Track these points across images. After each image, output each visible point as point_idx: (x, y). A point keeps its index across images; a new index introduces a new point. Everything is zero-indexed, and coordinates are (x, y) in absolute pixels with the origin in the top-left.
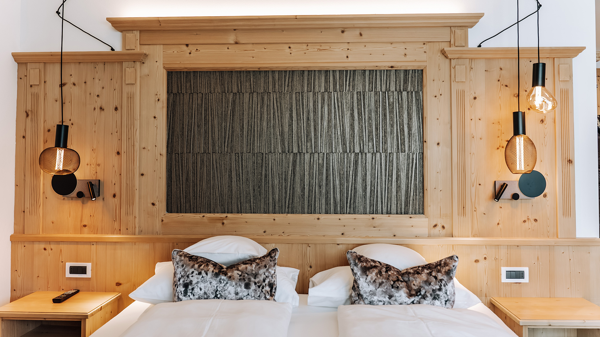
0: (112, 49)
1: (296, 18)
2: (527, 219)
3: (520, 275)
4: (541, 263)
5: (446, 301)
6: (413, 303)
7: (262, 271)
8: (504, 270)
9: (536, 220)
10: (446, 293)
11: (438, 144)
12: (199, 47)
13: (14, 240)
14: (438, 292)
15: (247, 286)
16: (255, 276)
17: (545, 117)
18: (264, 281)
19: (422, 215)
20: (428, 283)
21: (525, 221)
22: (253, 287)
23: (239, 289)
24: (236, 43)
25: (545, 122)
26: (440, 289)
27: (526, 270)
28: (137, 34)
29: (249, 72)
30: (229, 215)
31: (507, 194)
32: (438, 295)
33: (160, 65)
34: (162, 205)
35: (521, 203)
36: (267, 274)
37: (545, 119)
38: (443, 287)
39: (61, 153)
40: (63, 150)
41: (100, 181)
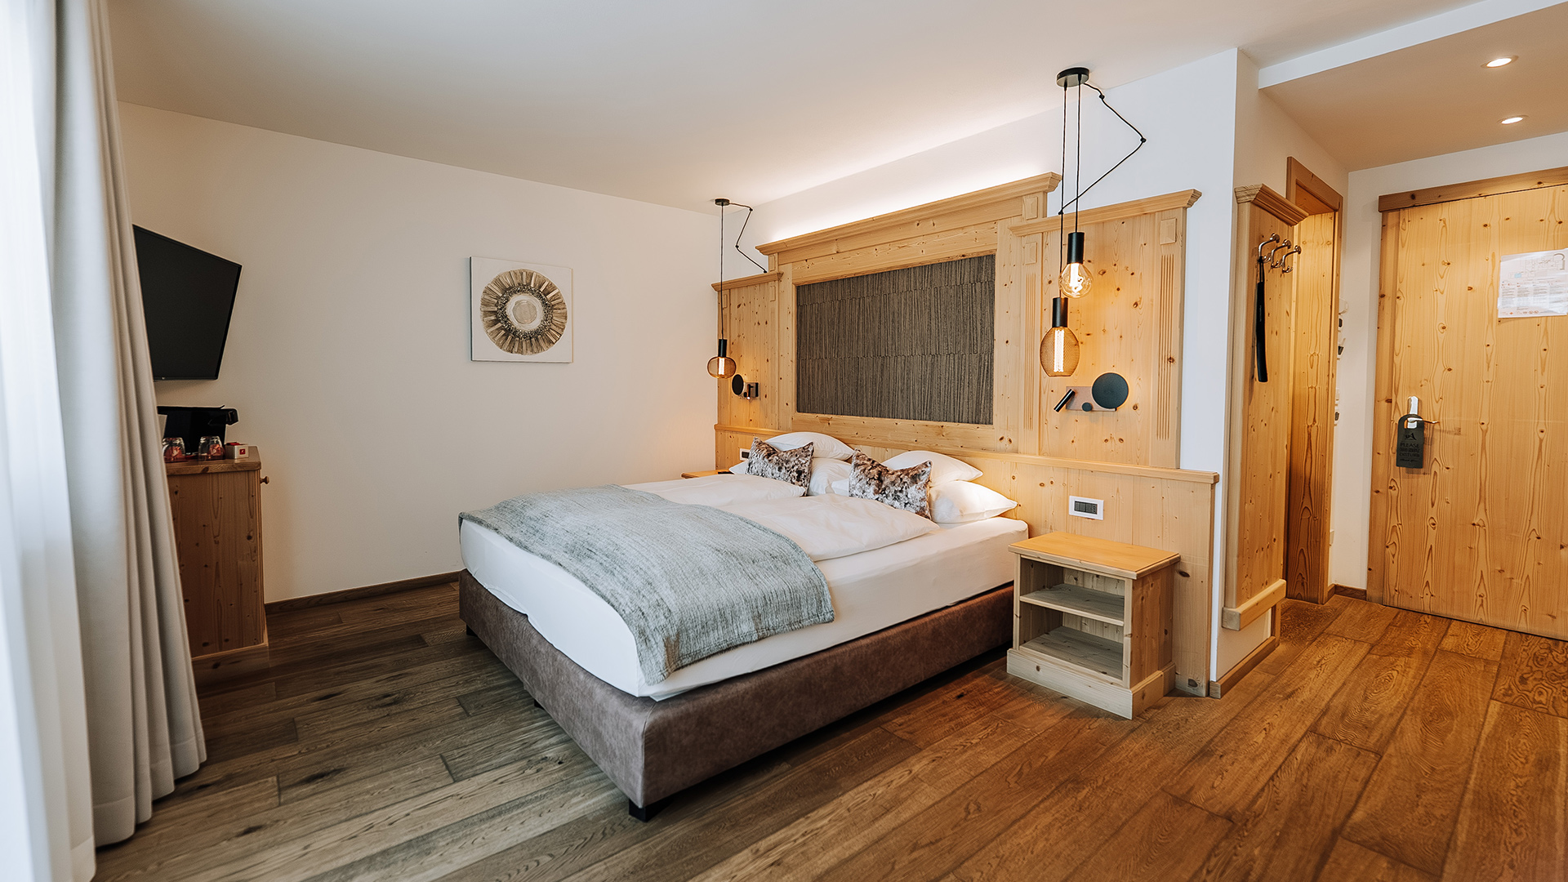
0: (765, 272)
1: (873, 220)
2: (1109, 438)
3: (1091, 508)
4: (1121, 498)
5: (906, 504)
6: (877, 499)
7: (792, 459)
8: (1072, 500)
9: (1121, 440)
10: (907, 496)
11: (1007, 342)
12: (813, 261)
13: (717, 428)
14: (898, 494)
15: (780, 469)
16: (787, 462)
17: (1141, 298)
18: (793, 467)
19: (990, 426)
20: (893, 483)
21: (1106, 440)
22: (784, 471)
23: (774, 471)
24: (838, 252)
25: (1139, 306)
26: (901, 491)
27: (1100, 504)
28: (776, 255)
29: (849, 279)
30: (834, 416)
31: (1078, 402)
32: (898, 496)
33: (790, 282)
34: (793, 404)
36: (796, 462)
37: (1140, 301)
38: (904, 489)
39: (722, 360)
40: (723, 359)
41: (757, 384)
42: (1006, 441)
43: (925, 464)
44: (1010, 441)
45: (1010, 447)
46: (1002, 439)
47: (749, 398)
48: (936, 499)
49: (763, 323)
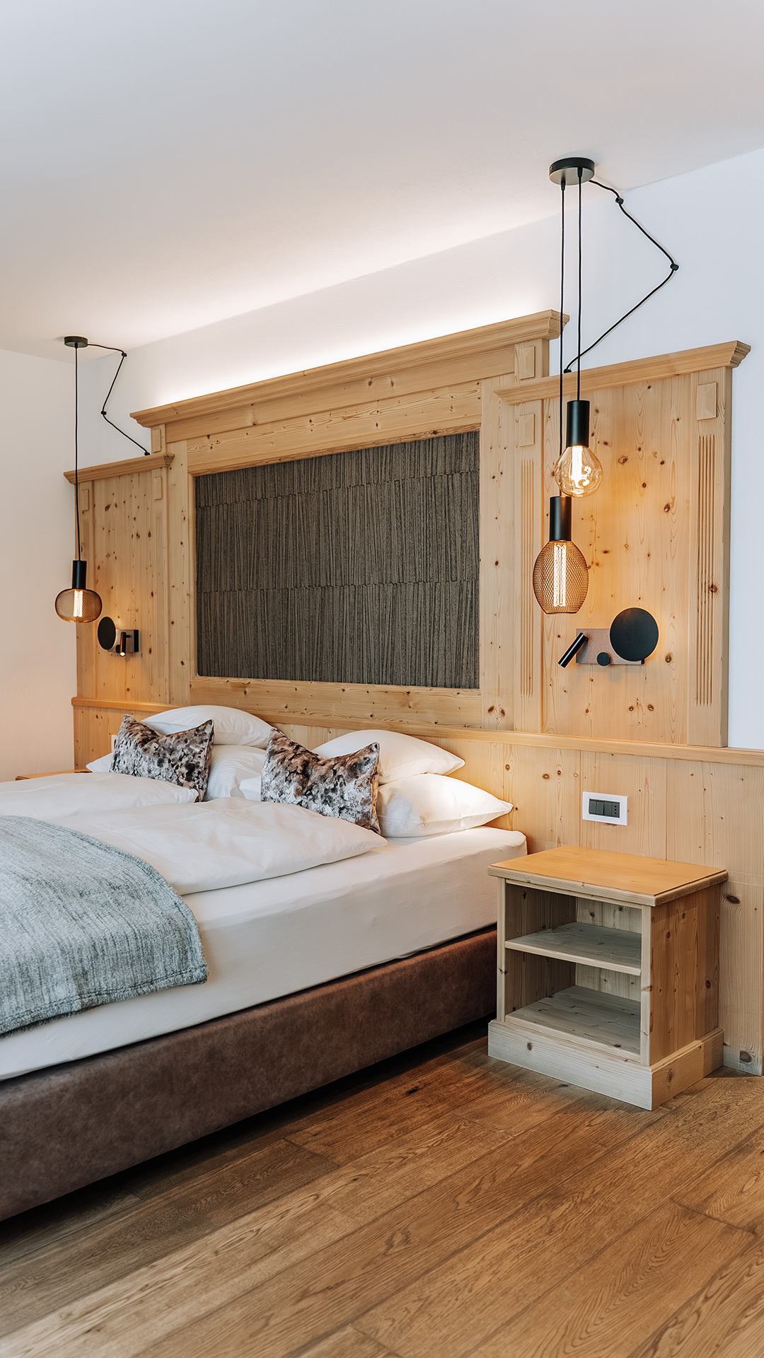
0: (147, 454)
1: (304, 375)
2: (634, 705)
3: (610, 809)
4: (651, 792)
5: (341, 809)
6: (300, 804)
8: (586, 797)
9: (651, 707)
10: (342, 797)
11: (497, 563)
12: (219, 437)
13: (76, 703)
14: (330, 794)
15: (160, 763)
16: (172, 751)
17: (673, 499)
18: (181, 759)
20: (323, 778)
21: (631, 708)
22: (166, 765)
23: (152, 766)
24: (254, 425)
25: (672, 510)
26: (334, 790)
27: (623, 801)
28: (162, 427)
29: (272, 465)
30: (252, 681)
31: (593, 651)
32: (330, 798)
33: (185, 469)
35: (626, 672)
36: (186, 751)
37: (673, 503)
38: (338, 787)
39: (79, 595)
40: (81, 592)
41: (136, 632)
42: (496, 712)
43: (370, 749)
44: (503, 712)
45: (502, 721)
46: (491, 709)
47: (123, 654)
48: (389, 801)
49: (144, 535)
